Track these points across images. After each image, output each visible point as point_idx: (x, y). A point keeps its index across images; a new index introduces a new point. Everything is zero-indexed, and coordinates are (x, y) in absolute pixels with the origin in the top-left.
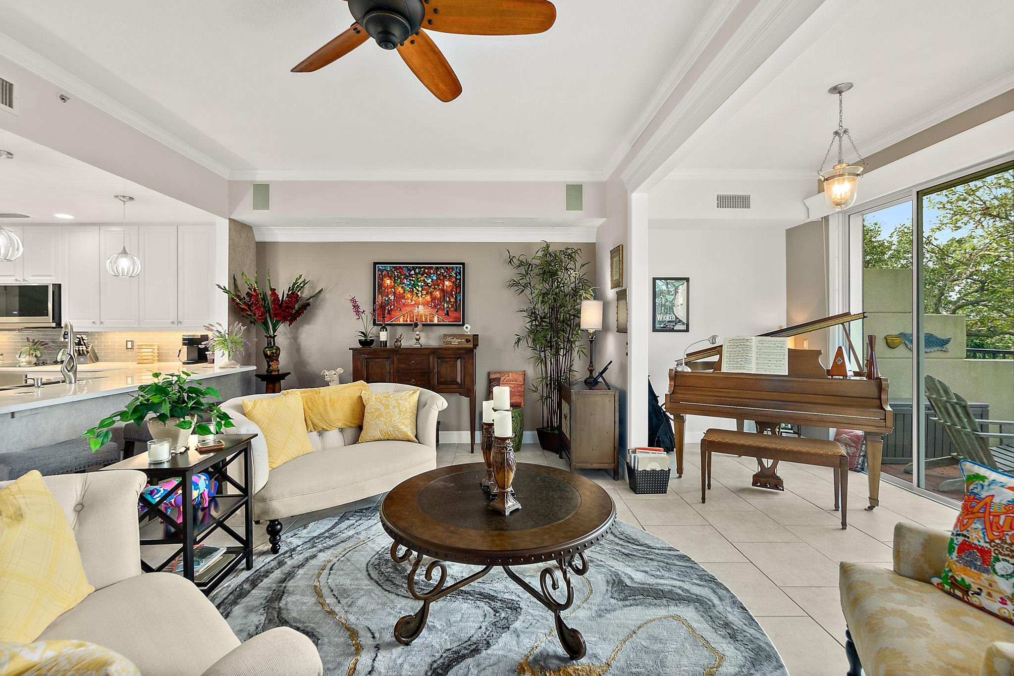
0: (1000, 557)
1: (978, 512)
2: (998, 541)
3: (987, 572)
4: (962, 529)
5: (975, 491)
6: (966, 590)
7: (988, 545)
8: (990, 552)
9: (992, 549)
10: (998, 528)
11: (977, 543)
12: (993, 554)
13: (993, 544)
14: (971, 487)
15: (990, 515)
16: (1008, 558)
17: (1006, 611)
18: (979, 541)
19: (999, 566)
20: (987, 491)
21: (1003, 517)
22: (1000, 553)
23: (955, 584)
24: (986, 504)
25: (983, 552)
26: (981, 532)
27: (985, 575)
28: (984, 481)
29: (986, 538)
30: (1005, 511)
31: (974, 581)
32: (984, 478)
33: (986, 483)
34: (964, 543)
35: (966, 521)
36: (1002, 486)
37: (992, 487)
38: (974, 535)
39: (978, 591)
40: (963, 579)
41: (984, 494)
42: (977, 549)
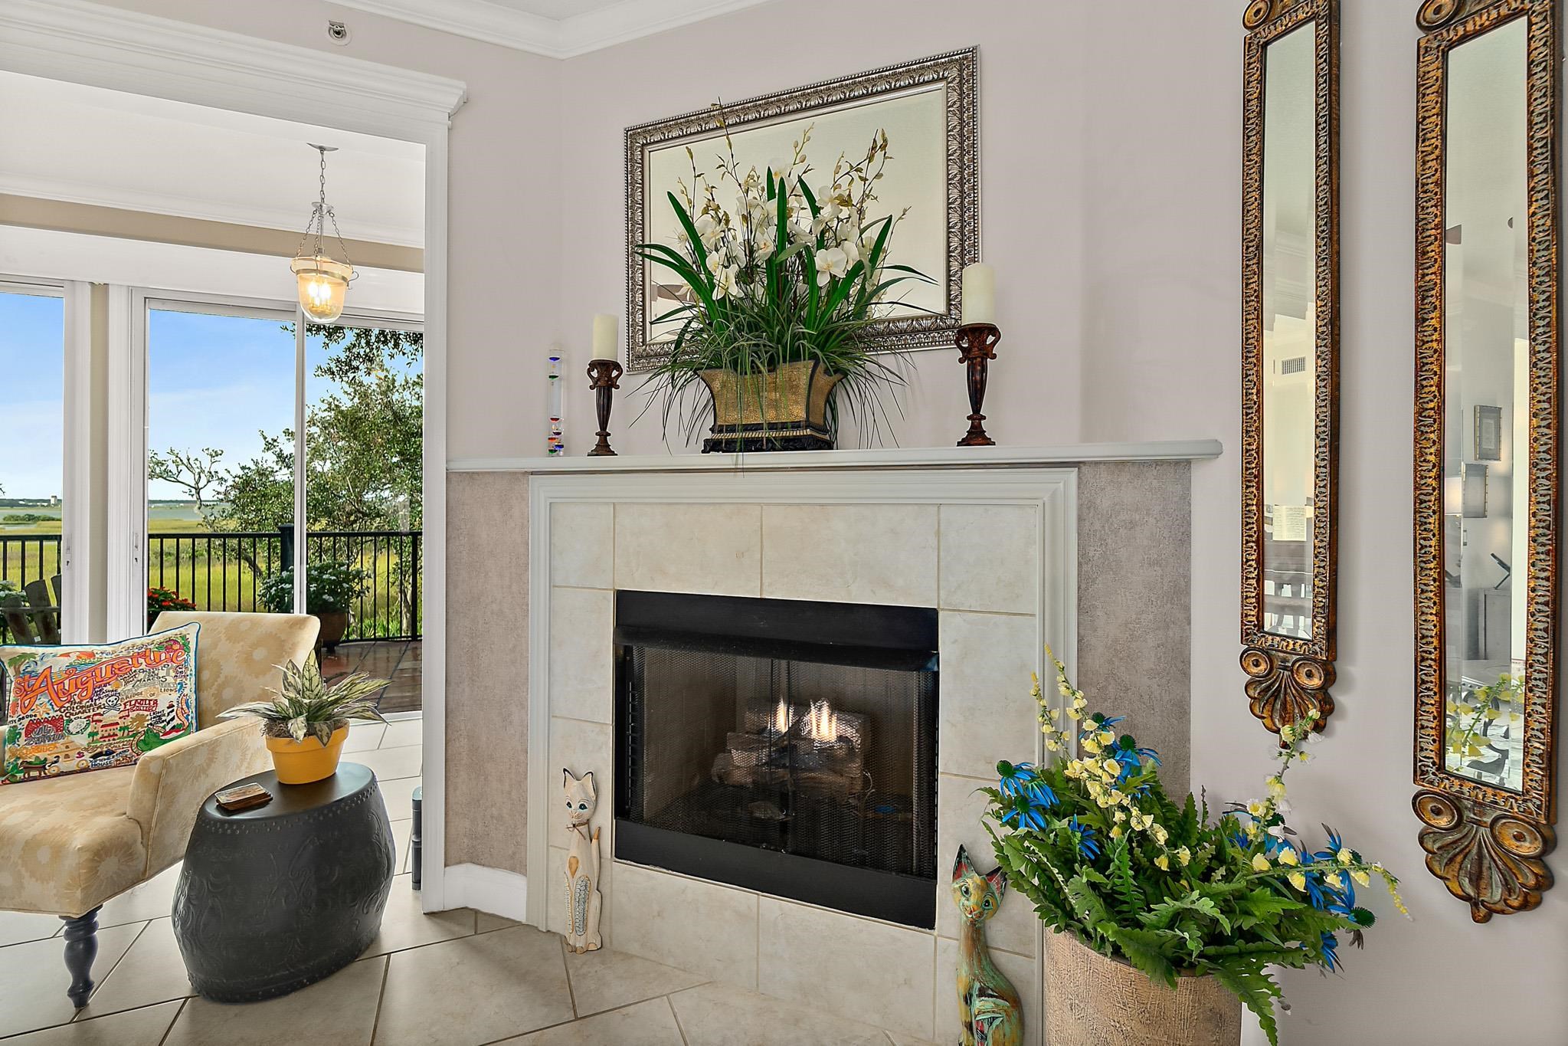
0: (72, 717)
1: (40, 687)
2: (67, 705)
3: (63, 736)
4: (25, 711)
5: (29, 669)
6: (41, 766)
7: (59, 713)
8: (62, 718)
9: (63, 714)
10: (64, 694)
11: (47, 716)
12: (65, 718)
13: (62, 710)
14: (22, 668)
15: (53, 685)
16: (80, 715)
17: (84, 762)
18: (48, 714)
19: (72, 727)
20: (42, 665)
21: (66, 682)
22: (72, 714)
23: (28, 767)
24: (46, 677)
25: (54, 721)
26: (48, 704)
27: (61, 741)
28: (35, 658)
29: (55, 707)
30: (67, 676)
31: (49, 753)
32: (33, 655)
33: (38, 659)
34: (31, 723)
35: (27, 702)
36: (54, 656)
37: (45, 660)
38: (41, 710)
39: (55, 759)
40: (37, 757)
41: (40, 669)
42: (48, 722)
